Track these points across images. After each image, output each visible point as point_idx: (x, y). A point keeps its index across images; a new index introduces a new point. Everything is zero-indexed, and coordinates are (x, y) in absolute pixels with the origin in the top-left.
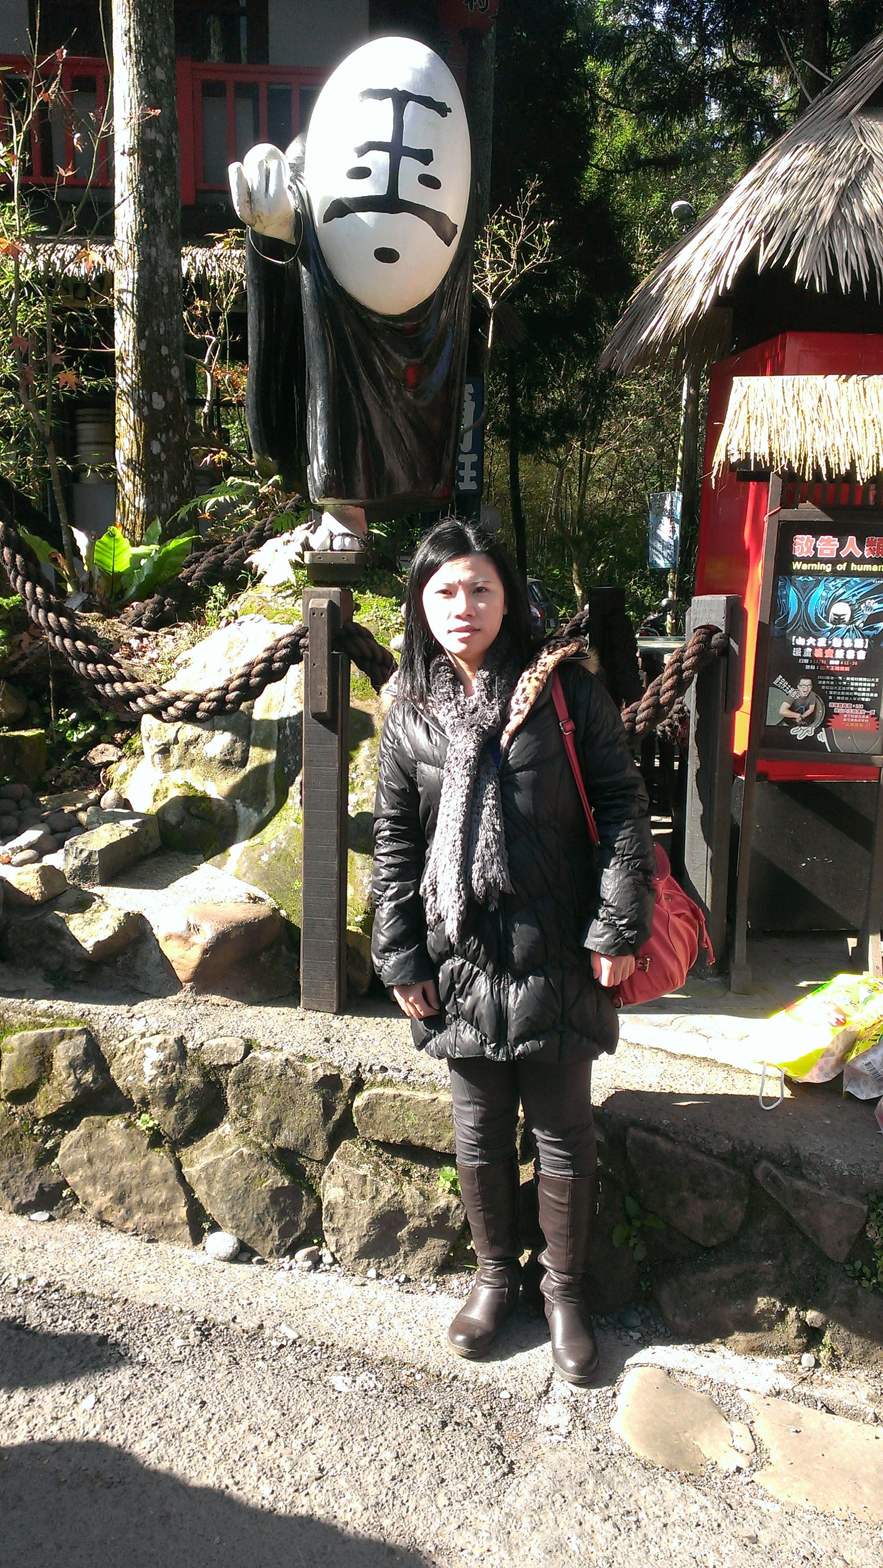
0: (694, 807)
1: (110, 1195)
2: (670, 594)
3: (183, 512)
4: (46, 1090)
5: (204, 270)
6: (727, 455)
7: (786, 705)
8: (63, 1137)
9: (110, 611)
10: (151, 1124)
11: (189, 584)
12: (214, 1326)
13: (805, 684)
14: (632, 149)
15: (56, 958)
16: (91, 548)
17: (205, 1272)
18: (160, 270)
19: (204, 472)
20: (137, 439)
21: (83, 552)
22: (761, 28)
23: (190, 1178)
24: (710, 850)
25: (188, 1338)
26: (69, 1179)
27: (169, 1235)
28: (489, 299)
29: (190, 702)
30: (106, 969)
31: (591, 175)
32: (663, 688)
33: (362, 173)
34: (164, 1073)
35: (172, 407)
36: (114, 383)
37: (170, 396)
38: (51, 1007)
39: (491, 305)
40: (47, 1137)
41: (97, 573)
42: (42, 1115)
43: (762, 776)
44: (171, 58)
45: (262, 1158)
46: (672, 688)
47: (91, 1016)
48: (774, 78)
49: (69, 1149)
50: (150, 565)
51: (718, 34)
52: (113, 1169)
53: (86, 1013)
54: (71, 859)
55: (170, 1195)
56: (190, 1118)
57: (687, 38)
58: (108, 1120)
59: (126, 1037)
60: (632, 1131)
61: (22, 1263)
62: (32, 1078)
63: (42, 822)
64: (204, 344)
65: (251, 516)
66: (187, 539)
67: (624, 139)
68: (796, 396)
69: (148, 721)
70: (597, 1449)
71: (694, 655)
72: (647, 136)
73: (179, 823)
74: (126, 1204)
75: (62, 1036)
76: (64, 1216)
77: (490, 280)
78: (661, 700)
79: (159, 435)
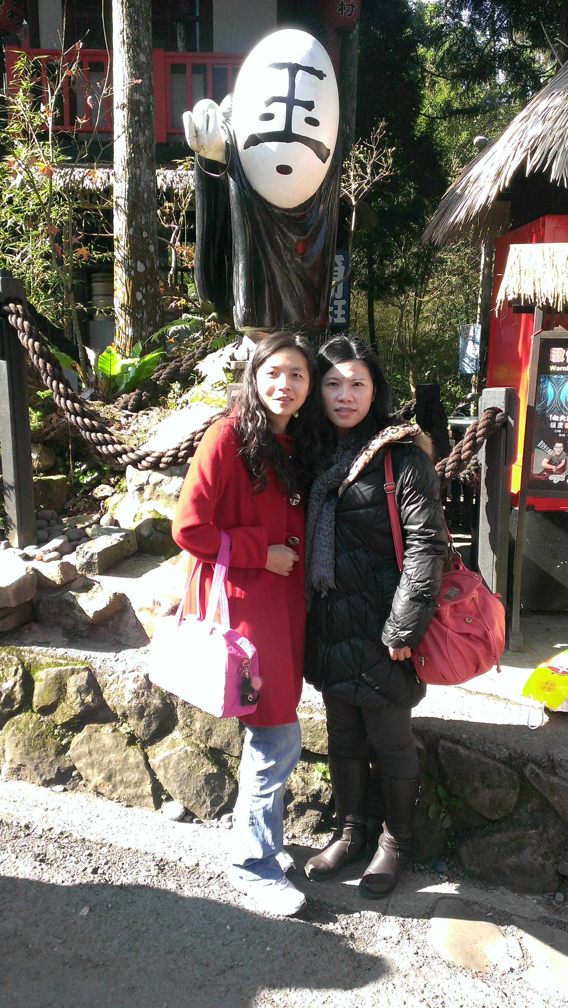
0: (484, 527)
1: (103, 775)
2: (473, 390)
3: (155, 336)
4: (63, 707)
5: (172, 184)
6: (506, 296)
7: (546, 460)
8: (73, 737)
9: (109, 399)
10: (128, 730)
11: (158, 383)
12: (167, 863)
13: (559, 446)
14: (448, 103)
15: (70, 622)
16: (97, 360)
17: (162, 827)
18: (142, 183)
19: (169, 313)
20: (127, 291)
21: (92, 363)
22: (531, 24)
23: (154, 766)
24: (495, 556)
25: (150, 871)
26: (77, 765)
27: (140, 802)
28: (353, 199)
29: (156, 457)
30: (102, 629)
31: (421, 120)
32: (464, 449)
33: (268, 117)
34: (137, 697)
35: (150, 271)
36: (113, 256)
37: (148, 264)
38: (66, 653)
39: (354, 203)
40: (63, 737)
41: (100, 376)
42: (59, 722)
43: (530, 508)
44: (149, 48)
45: (199, 754)
46: (469, 449)
47: (91, 659)
48: (540, 56)
49: (76, 745)
50: (134, 370)
51: (504, 28)
52: (105, 758)
53: (88, 657)
54: (80, 557)
55: (141, 776)
56: (154, 727)
57: (484, 32)
58: (102, 727)
59: (113, 673)
60: (442, 742)
61: (45, 818)
62: (54, 699)
63: (63, 534)
64: (171, 230)
65: (200, 340)
66: (157, 354)
67: (443, 97)
68: (552, 256)
69: (130, 469)
70: (417, 953)
71: (484, 427)
72: (457, 94)
73: (150, 536)
74: (113, 782)
75: (73, 672)
76: (73, 789)
77: (354, 186)
78: (462, 457)
79: (141, 288)
